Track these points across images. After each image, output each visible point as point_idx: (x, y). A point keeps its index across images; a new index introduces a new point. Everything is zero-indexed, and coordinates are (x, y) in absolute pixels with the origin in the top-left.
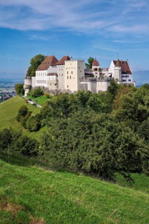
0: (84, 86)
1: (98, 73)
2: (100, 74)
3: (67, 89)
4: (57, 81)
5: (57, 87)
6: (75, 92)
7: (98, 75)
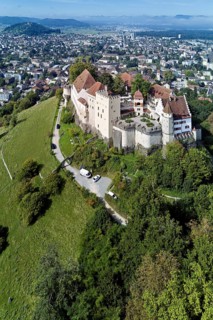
1: (142, 108)
2: (145, 110)
3: (97, 128)
4: (87, 112)
7: (142, 112)
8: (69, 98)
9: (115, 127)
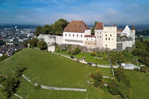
0: (120, 45)
3: (105, 47)
4: (96, 41)
5: (96, 46)
6: (114, 49)
8: (55, 44)
9: (118, 42)
